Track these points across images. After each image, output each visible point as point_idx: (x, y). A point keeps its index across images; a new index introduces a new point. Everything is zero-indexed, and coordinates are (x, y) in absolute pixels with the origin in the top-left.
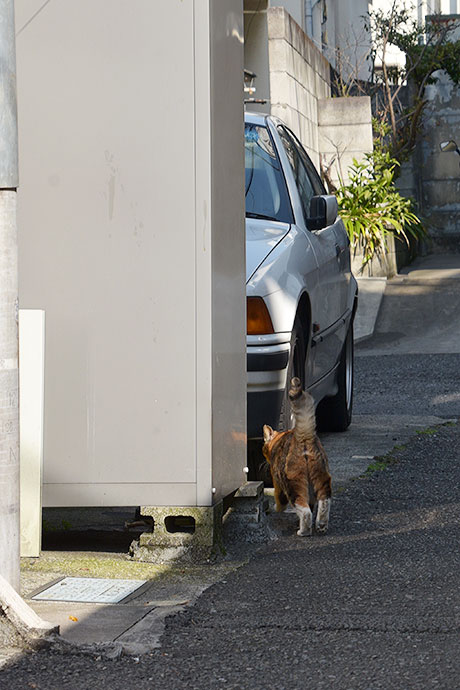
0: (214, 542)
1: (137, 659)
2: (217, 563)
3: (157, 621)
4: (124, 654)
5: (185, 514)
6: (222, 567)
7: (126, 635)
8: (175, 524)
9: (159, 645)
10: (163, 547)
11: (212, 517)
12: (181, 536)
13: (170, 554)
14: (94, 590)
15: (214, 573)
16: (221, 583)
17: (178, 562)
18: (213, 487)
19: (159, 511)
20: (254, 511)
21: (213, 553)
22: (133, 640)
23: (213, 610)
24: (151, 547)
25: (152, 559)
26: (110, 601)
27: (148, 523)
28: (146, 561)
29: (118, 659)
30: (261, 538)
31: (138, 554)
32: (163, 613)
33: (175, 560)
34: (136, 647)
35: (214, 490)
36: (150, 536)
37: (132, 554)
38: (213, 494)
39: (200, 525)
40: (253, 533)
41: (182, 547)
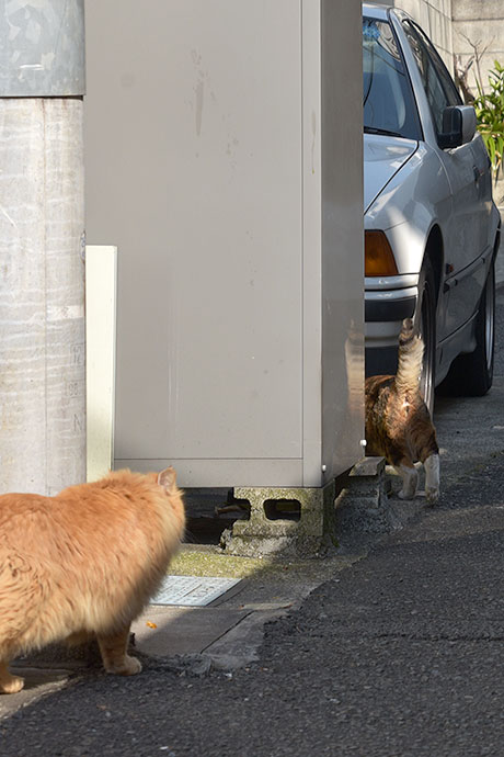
0: (325, 531)
1: (230, 675)
2: (327, 557)
3: (254, 628)
4: (214, 669)
5: (289, 497)
6: (334, 562)
7: (217, 645)
8: (275, 509)
9: (257, 658)
10: (260, 538)
11: (322, 500)
12: (283, 524)
13: (270, 546)
14: (177, 590)
15: (324, 569)
16: (332, 582)
17: (280, 556)
18: (323, 464)
19: (257, 493)
20: (373, 493)
21: (323, 545)
22: (225, 652)
23: (323, 616)
24: (247, 537)
25: (249, 552)
26: (197, 603)
27: (244, 508)
28: (241, 554)
29: (207, 675)
30: (382, 527)
31: (231, 546)
32: (261, 619)
33: (277, 553)
34: (228, 660)
35: (324, 467)
36: (246, 523)
37: (224, 546)
38: (323, 472)
39: (307, 511)
40: (371, 520)
41: (285, 538)
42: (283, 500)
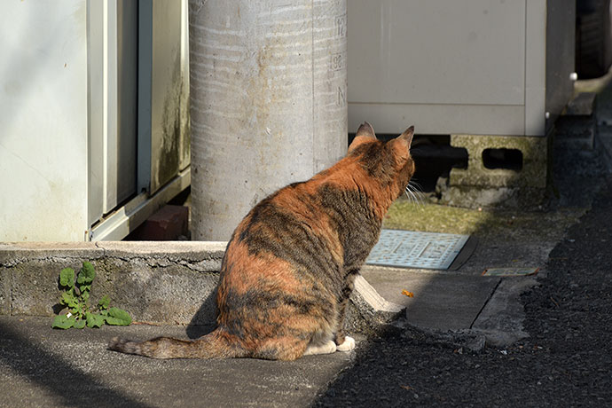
0: (548, 182)
1: (505, 352)
2: (552, 211)
3: (512, 299)
4: (489, 345)
5: (509, 146)
6: (559, 217)
7: (482, 318)
8: (493, 158)
9: (526, 335)
10: (480, 188)
11: (545, 150)
12: (500, 175)
13: (489, 196)
14: (409, 249)
15: (552, 225)
16: (566, 241)
17: (497, 208)
18: (546, 111)
19: (476, 142)
20: (587, 134)
21: (546, 197)
22: (493, 327)
23: (573, 285)
24: (464, 187)
25: (466, 202)
26: (437, 265)
27: (461, 158)
28: (458, 205)
29: (483, 351)
30: (597, 171)
31: (447, 196)
32: (515, 288)
33: (497, 205)
34: (499, 336)
35: (548, 114)
36: (462, 173)
37: (439, 196)
38: (546, 120)
39: (529, 161)
40: (585, 164)
41: (505, 190)
42: (503, 150)
